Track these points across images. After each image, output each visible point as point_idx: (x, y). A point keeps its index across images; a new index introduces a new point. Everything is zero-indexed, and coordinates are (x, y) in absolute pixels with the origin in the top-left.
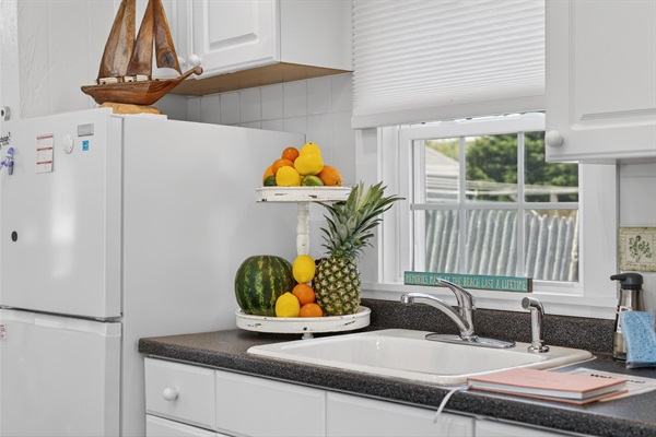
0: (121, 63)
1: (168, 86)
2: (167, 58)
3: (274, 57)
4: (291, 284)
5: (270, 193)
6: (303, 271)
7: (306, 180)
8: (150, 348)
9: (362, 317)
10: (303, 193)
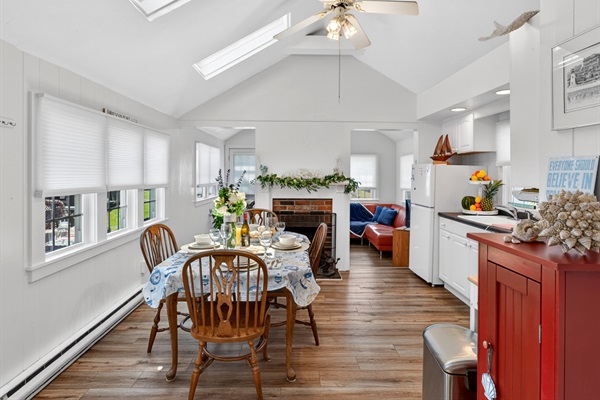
0: (439, 152)
1: (448, 157)
2: (449, 150)
3: (472, 151)
4: (474, 203)
5: (471, 182)
6: (477, 200)
7: (479, 179)
8: (440, 214)
9: (496, 212)
10: (477, 183)
